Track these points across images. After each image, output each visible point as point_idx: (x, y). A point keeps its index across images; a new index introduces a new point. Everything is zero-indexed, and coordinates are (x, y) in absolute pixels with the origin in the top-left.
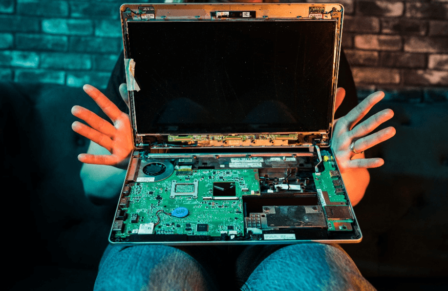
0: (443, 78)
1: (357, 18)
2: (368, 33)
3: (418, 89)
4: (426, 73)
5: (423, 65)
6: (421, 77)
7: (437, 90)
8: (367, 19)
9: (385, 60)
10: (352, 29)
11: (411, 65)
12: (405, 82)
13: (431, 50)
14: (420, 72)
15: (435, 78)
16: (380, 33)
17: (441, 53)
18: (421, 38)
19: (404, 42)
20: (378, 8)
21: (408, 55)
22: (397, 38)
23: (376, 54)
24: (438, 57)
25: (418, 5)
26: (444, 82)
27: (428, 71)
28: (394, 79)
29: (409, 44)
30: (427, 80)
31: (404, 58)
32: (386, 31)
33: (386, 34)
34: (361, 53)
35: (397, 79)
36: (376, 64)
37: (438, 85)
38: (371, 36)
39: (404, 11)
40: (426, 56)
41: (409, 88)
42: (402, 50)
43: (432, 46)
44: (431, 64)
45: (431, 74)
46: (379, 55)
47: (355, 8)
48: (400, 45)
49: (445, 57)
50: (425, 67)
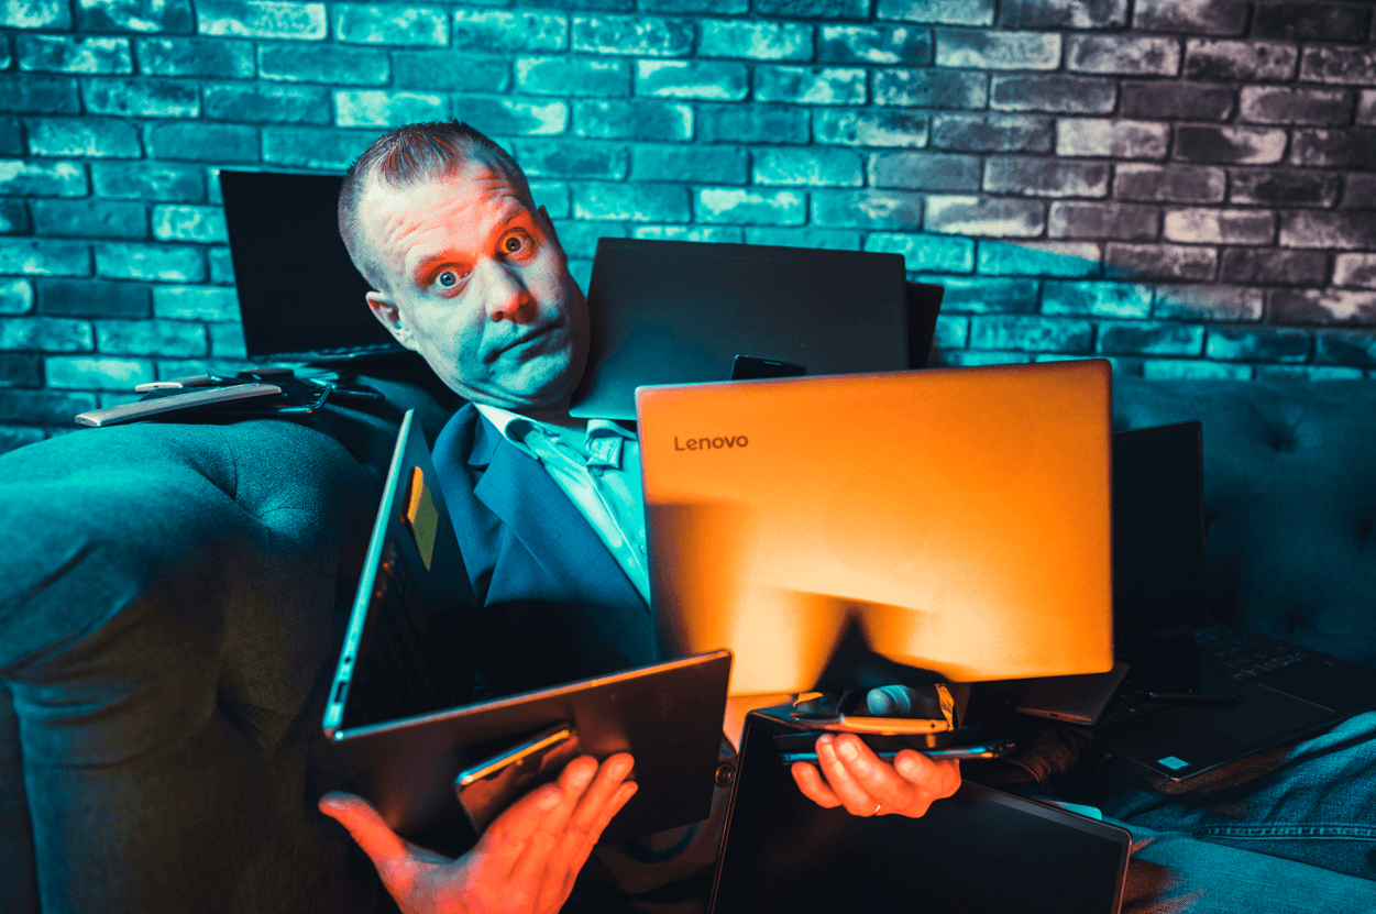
0: (1363, 308)
1: (1174, 168)
2: (1196, 205)
3: (1302, 332)
4: (1325, 296)
5: (1319, 277)
6: (1314, 306)
7: (1348, 335)
8: (1199, 170)
9: (1233, 267)
10: (1159, 197)
11: (1292, 278)
12: (1273, 317)
13: (1343, 243)
14: (1312, 294)
15: (1346, 306)
16: (1225, 205)
17: (1365, 251)
18: (1322, 216)
19: (1279, 224)
20: (1226, 144)
21: (1286, 255)
22: (1266, 214)
23: (1212, 253)
24: (1358, 258)
25: (1323, 135)
26: (1364, 317)
27: (1330, 292)
28: (1251, 311)
29: (1290, 228)
30: (1327, 313)
31: (1276, 262)
32: (1236, 199)
33: (1240, 207)
34: (1179, 250)
35: (1257, 309)
36: (1211, 277)
37: (1352, 323)
38: (1203, 211)
39: (1287, 152)
40: (1331, 255)
41: (1282, 331)
42: (1275, 244)
43: (1345, 232)
44: (1339, 277)
45: (1338, 300)
46: (1219, 256)
47: (1169, 147)
48: (1272, 231)
49: (1372, 259)
50: (1325, 284)
